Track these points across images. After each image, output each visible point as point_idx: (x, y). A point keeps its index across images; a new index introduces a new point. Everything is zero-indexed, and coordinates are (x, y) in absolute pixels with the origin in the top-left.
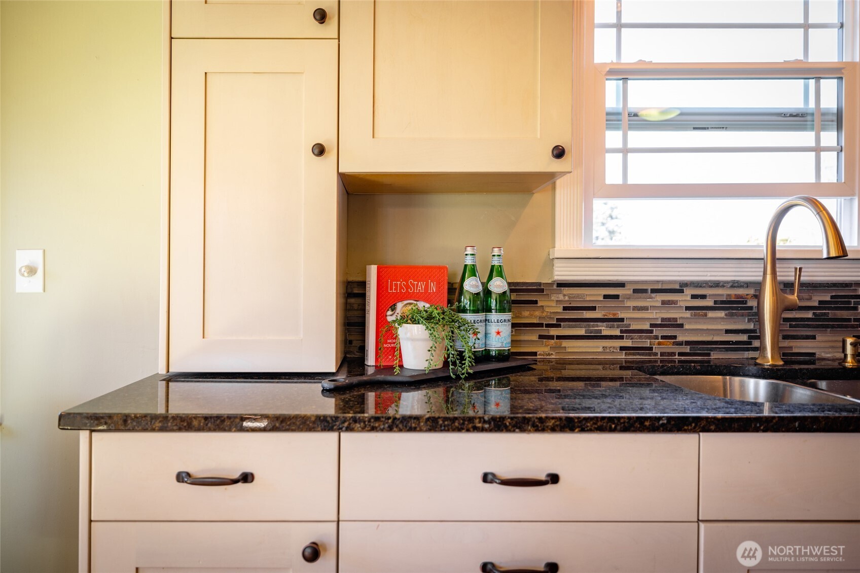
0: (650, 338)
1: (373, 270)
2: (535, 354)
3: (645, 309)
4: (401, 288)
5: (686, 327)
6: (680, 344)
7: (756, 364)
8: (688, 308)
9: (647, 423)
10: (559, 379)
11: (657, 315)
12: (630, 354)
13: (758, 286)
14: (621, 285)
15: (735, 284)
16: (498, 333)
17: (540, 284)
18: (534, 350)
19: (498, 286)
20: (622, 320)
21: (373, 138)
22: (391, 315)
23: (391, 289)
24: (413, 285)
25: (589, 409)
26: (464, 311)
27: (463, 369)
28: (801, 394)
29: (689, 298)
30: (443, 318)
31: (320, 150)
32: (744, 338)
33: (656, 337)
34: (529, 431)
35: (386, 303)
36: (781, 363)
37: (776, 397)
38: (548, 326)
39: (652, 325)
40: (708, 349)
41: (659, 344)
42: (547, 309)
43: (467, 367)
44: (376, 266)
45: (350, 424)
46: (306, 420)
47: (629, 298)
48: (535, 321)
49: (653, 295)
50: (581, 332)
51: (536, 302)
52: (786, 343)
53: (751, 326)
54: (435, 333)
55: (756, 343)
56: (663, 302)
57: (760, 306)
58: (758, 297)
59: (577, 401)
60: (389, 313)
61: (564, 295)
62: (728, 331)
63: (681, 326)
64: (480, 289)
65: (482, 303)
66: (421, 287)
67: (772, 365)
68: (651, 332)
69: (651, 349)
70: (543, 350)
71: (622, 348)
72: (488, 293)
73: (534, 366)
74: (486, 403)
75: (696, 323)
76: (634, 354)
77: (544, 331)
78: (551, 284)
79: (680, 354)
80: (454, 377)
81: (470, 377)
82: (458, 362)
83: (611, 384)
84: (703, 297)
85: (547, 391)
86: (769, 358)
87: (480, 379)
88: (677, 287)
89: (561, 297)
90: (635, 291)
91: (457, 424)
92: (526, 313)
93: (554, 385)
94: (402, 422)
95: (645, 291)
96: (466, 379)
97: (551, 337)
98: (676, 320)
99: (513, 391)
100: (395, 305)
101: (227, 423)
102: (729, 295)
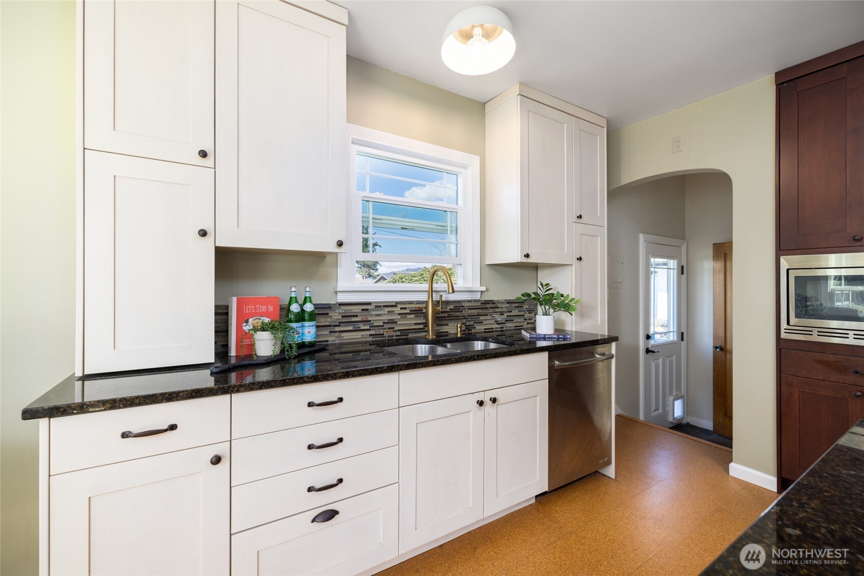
0: (383, 329)
1: (234, 299)
2: (328, 341)
3: (380, 315)
4: (252, 310)
5: (398, 323)
6: (396, 331)
7: (426, 338)
8: (399, 314)
9: (379, 370)
10: (339, 353)
11: (386, 318)
12: (374, 338)
13: (426, 302)
14: (369, 304)
15: (418, 302)
16: (309, 332)
17: (330, 304)
18: (327, 339)
19: (309, 307)
20: (370, 321)
21: (238, 227)
22: (246, 326)
23: (246, 311)
24: (259, 308)
25: (356, 367)
26: (290, 321)
27: (292, 353)
28: (440, 350)
29: (399, 309)
30: (281, 327)
31: (203, 233)
32: (422, 326)
33: (385, 329)
34: (330, 380)
35: (243, 319)
36: (435, 337)
37: (432, 351)
38: (334, 326)
39: (384, 323)
40: (408, 333)
41: (387, 332)
42: (333, 317)
43: (295, 352)
44: (236, 298)
45: (238, 388)
46: (212, 390)
47: (373, 310)
48: (328, 324)
49: (384, 308)
50: (351, 328)
51: (328, 314)
52: (438, 328)
53: (424, 321)
54: (277, 336)
55: (426, 329)
56: (389, 312)
57: (427, 312)
58: (426, 308)
59: (350, 363)
60: (244, 324)
61: (342, 310)
62: (416, 324)
63: (396, 322)
64: (299, 310)
65: (301, 317)
66: (264, 309)
67: (432, 338)
68: (383, 326)
69: (383, 334)
70: (332, 339)
71: (370, 335)
72: (303, 311)
73: (327, 348)
74: (303, 369)
75: (403, 321)
76: (376, 338)
77: (332, 329)
78: (335, 304)
79: (396, 336)
80: (288, 358)
81: (296, 357)
82: (289, 350)
83: (365, 353)
84: (405, 308)
85: (334, 360)
86: (431, 336)
87: (300, 358)
88: (394, 304)
89: (341, 311)
90: (376, 307)
91: (295, 381)
92: (323, 320)
93: (337, 356)
94: (267, 384)
95: (380, 306)
96: (294, 358)
97: (336, 332)
98: (394, 320)
99: (317, 362)
100: (248, 320)
101: (160, 398)
102: (416, 307)
